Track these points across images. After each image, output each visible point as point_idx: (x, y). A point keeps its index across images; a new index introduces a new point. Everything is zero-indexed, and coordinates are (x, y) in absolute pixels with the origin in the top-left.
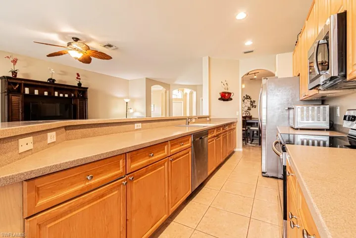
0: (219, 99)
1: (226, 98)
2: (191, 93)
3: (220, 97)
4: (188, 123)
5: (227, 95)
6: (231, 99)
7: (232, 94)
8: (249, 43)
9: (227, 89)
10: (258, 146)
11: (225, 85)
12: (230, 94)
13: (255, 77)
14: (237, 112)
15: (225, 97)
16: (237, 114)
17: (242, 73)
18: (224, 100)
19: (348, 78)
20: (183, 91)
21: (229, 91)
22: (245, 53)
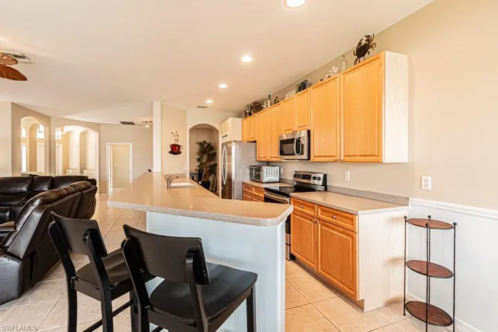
0: (170, 152)
1: (176, 151)
3: (171, 150)
4: (170, 183)
5: (177, 148)
6: (180, 153)
7: (181, 147)
9: (177, 141)
11: (176, 136)
12: (179, 146)
14: (185, 167)
16: (185, 169)
18: (174, 153)
21: (178, 143)
22: (199, 107)
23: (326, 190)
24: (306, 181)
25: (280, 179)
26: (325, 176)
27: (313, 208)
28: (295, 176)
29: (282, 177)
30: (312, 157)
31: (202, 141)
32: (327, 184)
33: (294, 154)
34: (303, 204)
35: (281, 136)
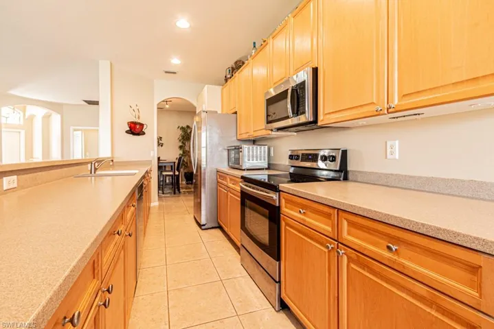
0: (127, 132)
1: (137, 131)
2: (47, 118)
3: (128, 129)
4: (96, 169)
5: (138, 127)
6: (144, 134)
7: (145, 127)
8: (176, 61)
9: (139, 118)
10: (173, 195)
11: (136, 111)
12: (142, 125)
13: (167, 106)
14: (152, 152)
15: (135, 129)
16: (152, 154)
17: (158, 99)
18: (134, 134)
19: (319, 124)
20: (24, 111)
21: (141, 121)
22: (166, 72)
23: (346, 178)
24: (308, 164)
25: (269, 164)
26: (344, 153)
27: (328, 216)
28: (291, 157)
29: (271, 162)
30: (321, 117)
31: (185, 126)
32: (349, 169)
33: (287, 117)
34: (304, 207)
35: (268, 93)
